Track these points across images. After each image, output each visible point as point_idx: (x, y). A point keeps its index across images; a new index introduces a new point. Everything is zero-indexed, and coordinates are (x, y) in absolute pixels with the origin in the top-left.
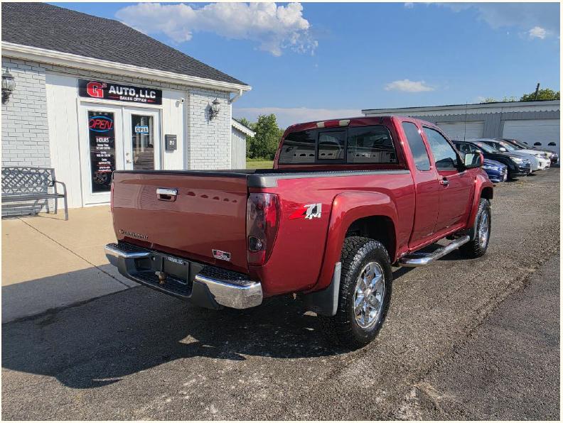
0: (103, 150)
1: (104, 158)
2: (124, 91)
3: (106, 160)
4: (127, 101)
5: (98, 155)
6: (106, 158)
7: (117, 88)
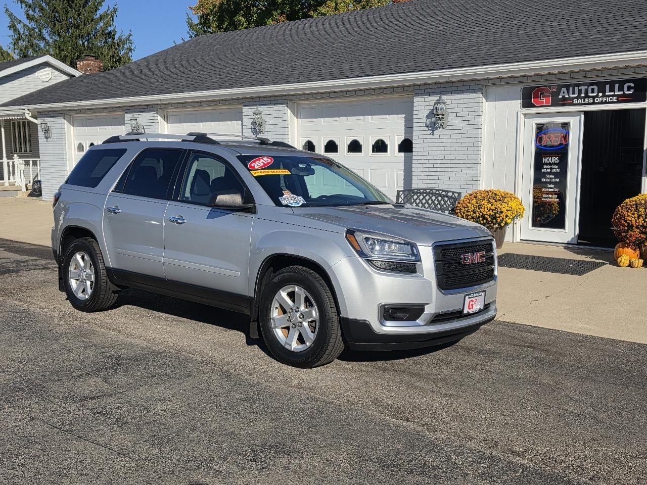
0: (550, 173)
1: (550, 183)
2: (580, 92)
3: (552, 186)
4: (585, 104)
5: (543, 180)
6: (553, 183)
7: (571, 89)
